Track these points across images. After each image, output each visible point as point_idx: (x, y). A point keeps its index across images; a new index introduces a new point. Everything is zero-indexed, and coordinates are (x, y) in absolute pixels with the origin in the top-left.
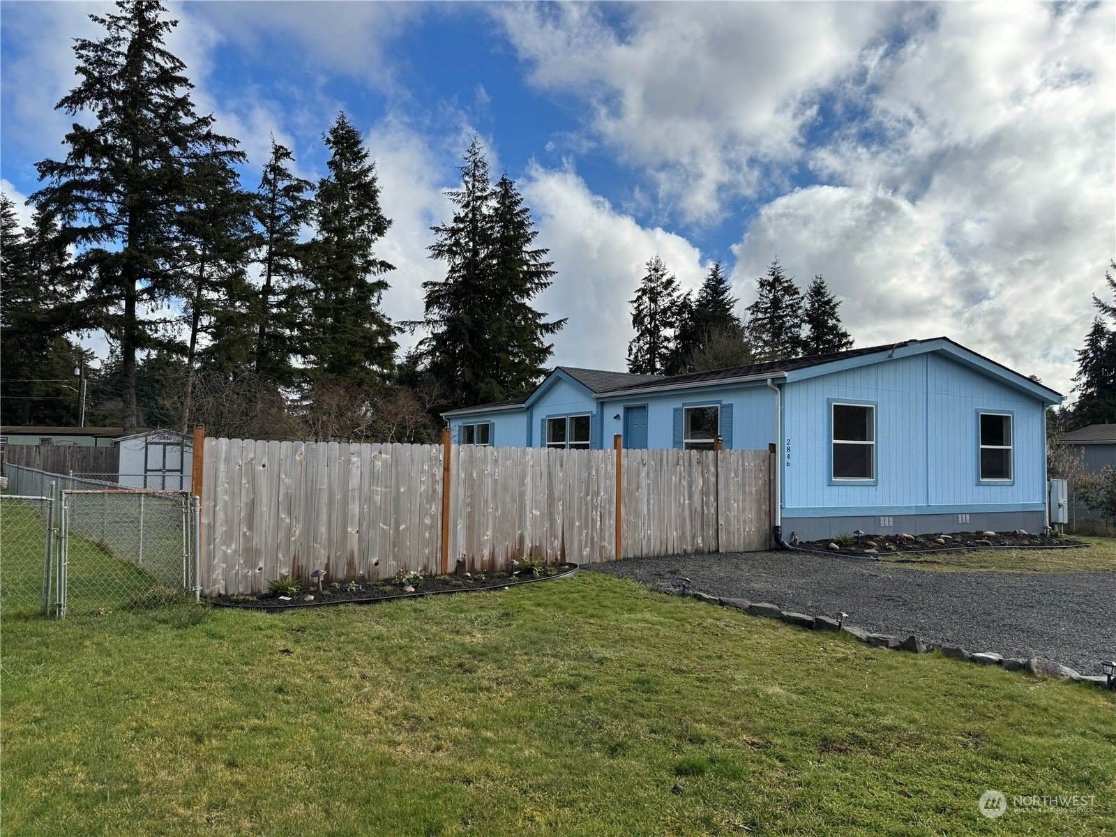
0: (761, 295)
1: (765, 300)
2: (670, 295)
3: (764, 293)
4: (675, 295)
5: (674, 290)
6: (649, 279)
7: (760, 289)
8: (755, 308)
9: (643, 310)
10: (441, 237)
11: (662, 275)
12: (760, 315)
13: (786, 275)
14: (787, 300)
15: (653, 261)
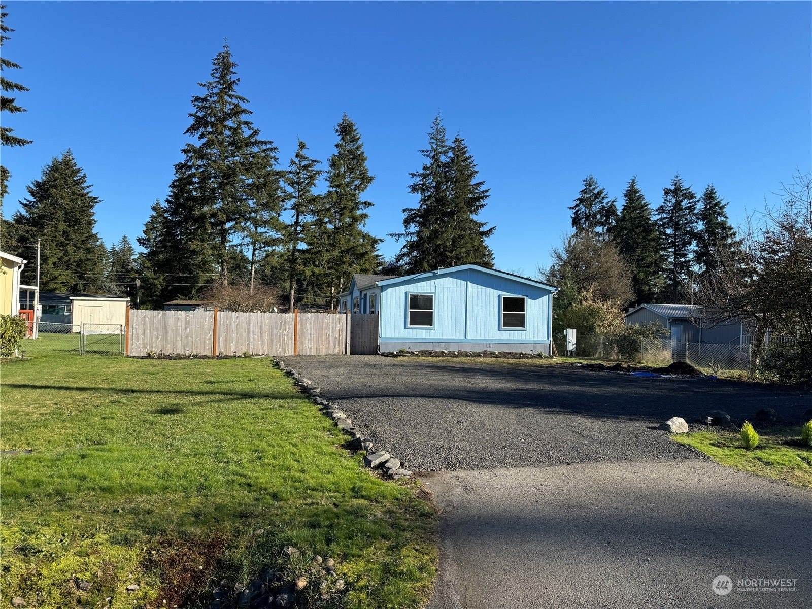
0: (665, 200)
1: (668, 204)
2: (600, 202)
3: (668, 199)
4: (605, 201)
5: (603, 199)
6: (584, 192)
7: (665, 197)
8: (661, 210)
9: (580, 214)
10: (417, 180)
11: (594, 189)
12: (665, 215)
13: (685, 185)
14: (685, 203)
15: (588, 178)
